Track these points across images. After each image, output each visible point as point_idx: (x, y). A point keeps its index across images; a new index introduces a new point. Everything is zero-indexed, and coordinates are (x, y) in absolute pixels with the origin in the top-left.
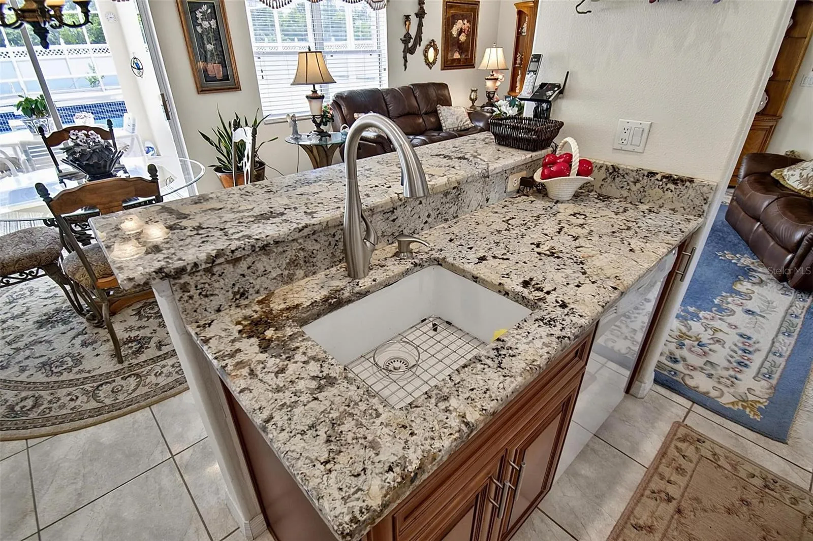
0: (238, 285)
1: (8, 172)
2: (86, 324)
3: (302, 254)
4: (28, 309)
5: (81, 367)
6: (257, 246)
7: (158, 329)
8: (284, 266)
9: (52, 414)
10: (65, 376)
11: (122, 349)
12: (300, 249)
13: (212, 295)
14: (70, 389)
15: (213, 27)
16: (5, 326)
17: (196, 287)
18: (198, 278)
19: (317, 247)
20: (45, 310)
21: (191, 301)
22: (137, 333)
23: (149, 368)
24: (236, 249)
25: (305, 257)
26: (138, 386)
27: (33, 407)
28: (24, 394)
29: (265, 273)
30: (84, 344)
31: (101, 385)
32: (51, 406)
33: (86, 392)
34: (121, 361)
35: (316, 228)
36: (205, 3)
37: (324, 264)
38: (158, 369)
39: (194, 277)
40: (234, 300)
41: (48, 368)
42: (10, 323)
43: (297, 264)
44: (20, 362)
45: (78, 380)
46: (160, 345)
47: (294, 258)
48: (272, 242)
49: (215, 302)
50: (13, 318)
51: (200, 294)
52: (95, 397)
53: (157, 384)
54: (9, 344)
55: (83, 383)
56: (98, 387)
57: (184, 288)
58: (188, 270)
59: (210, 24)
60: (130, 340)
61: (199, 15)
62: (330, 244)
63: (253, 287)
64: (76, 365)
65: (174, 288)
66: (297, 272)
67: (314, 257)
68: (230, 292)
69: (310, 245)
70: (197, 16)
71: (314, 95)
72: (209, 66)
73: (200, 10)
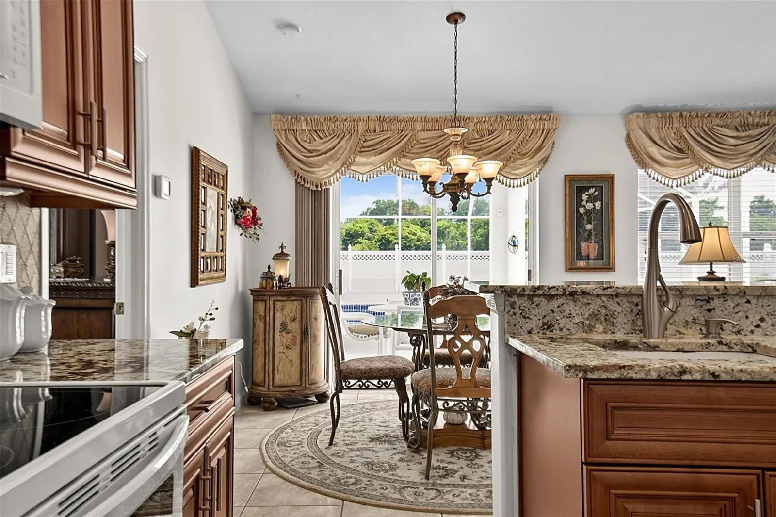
0: (547, 318)
2: (406, 448)
3: (604, 311)
4: (365, 429)
5: (395, 473)
6: (567, 290)
7: (465, 467)
8: (586, 316)
9: (366, 492)
10: (382, 474)
11: (431, 471)
12: (602, 306)
13: (528, 318)
14: (383, 483)
15: (597, 208)
16: (346, 434)
17: (520, 307)
18: (523, 301)
19: (619, 309)
20: (378, 433)
21: (514, 316)
22: (447, 465)
23: (449, 489)
24: (552, 287)
25: (606, 315)
26: (436, 497)
27: (354, 484)
28: (349, 475)
29: (570, 316)
30: (401, 460)
31: (407, 487)
32: (366, 487)
33: (395, 488)
34: (427, 478)
35: (619, 291)
36: (592, 187)
37: (623, 328)
38: (457, 492)
39: (520, 300)
40: (542, 328)
41: (370, 466)
42: (351, 433)
43: (598, 318)
44: (351, 457)
45: (391, 479)
46: (464, 478)
47: (597, 312)
48: (579, 291)
49: (528, 326)
50: (353, 431)
51: (521, 314)
52: (400, 493)
53: (452, 501)
54: (347, 445)
55: (393, 482)
56: (404, 488)
57: (513, 305)
58: (519, 292)
59: (594, 205)
60: (439, 468)
61: (585, 197)
62: (632, 311)
63: (559, 325)
64: (391, 470)
65: (507, 303)
66: (598, 326)
67: (615, 318)
68: (541, 321)
69: (612, 305)
70: (583, 198)
71: (711, 276)
72: (584, 245)
73: (587, 193)
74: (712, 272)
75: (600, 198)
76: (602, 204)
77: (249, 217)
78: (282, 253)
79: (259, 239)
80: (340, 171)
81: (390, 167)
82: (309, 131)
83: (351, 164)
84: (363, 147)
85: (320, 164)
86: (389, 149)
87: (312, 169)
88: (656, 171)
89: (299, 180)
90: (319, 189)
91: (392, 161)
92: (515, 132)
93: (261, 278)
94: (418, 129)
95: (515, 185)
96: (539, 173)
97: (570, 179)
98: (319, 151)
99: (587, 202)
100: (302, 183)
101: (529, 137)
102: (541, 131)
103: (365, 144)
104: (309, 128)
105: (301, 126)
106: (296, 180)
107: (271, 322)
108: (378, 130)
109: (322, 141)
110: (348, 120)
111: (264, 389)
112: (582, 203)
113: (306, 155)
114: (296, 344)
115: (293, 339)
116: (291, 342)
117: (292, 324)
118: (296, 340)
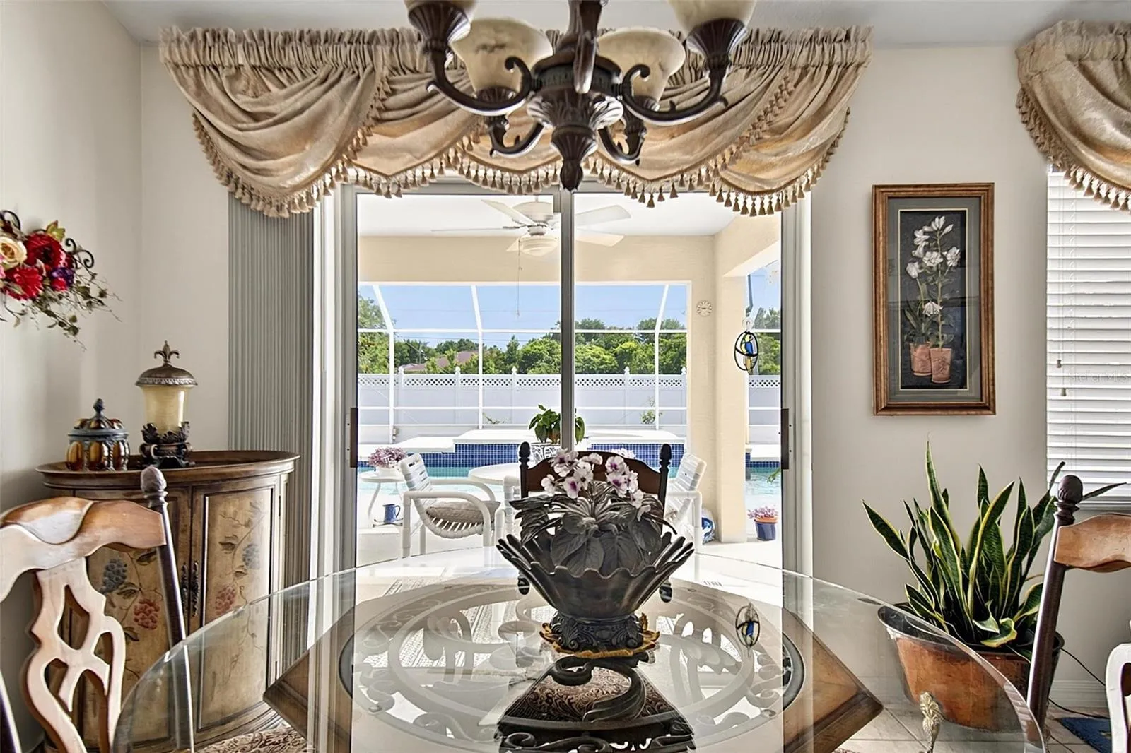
1: (477, 527)
15: (950, 264)
36: (940, 214)
59: (943, 256)
61: (920, 236)
70: (916, 241)
72: (918, 352)
73: (926, 229)
75: (958, 238)
76: (963, 255)
78: (168, 371)
80: (334, 170)
81: (456, 158)
82: (254, 67)
83: (357, 150)
84: (386, 109)
87: (262, 164)
88: (1094, 174)
89: (238, 195)
90: (287, 215)
91: (458, 144)
92: (761, 71)
93: (74, 436)
95: (758, 208)
96: (814, 180)
97: (886, 196)
98: (275, 114)
99: (927, 249)
100: (246, 200)
101: (795, 86)
102: (825, 68)
103: (392, 101)
104: (252, 62)
105: (234, 55)
106: (231, 195)
109: (284, 91)
112: (916, 253)
113: (245, 126)
114: (151, 624)
115: (143, 610)
116: (136, 620)
117: (142, 568)
118: (152, 615)
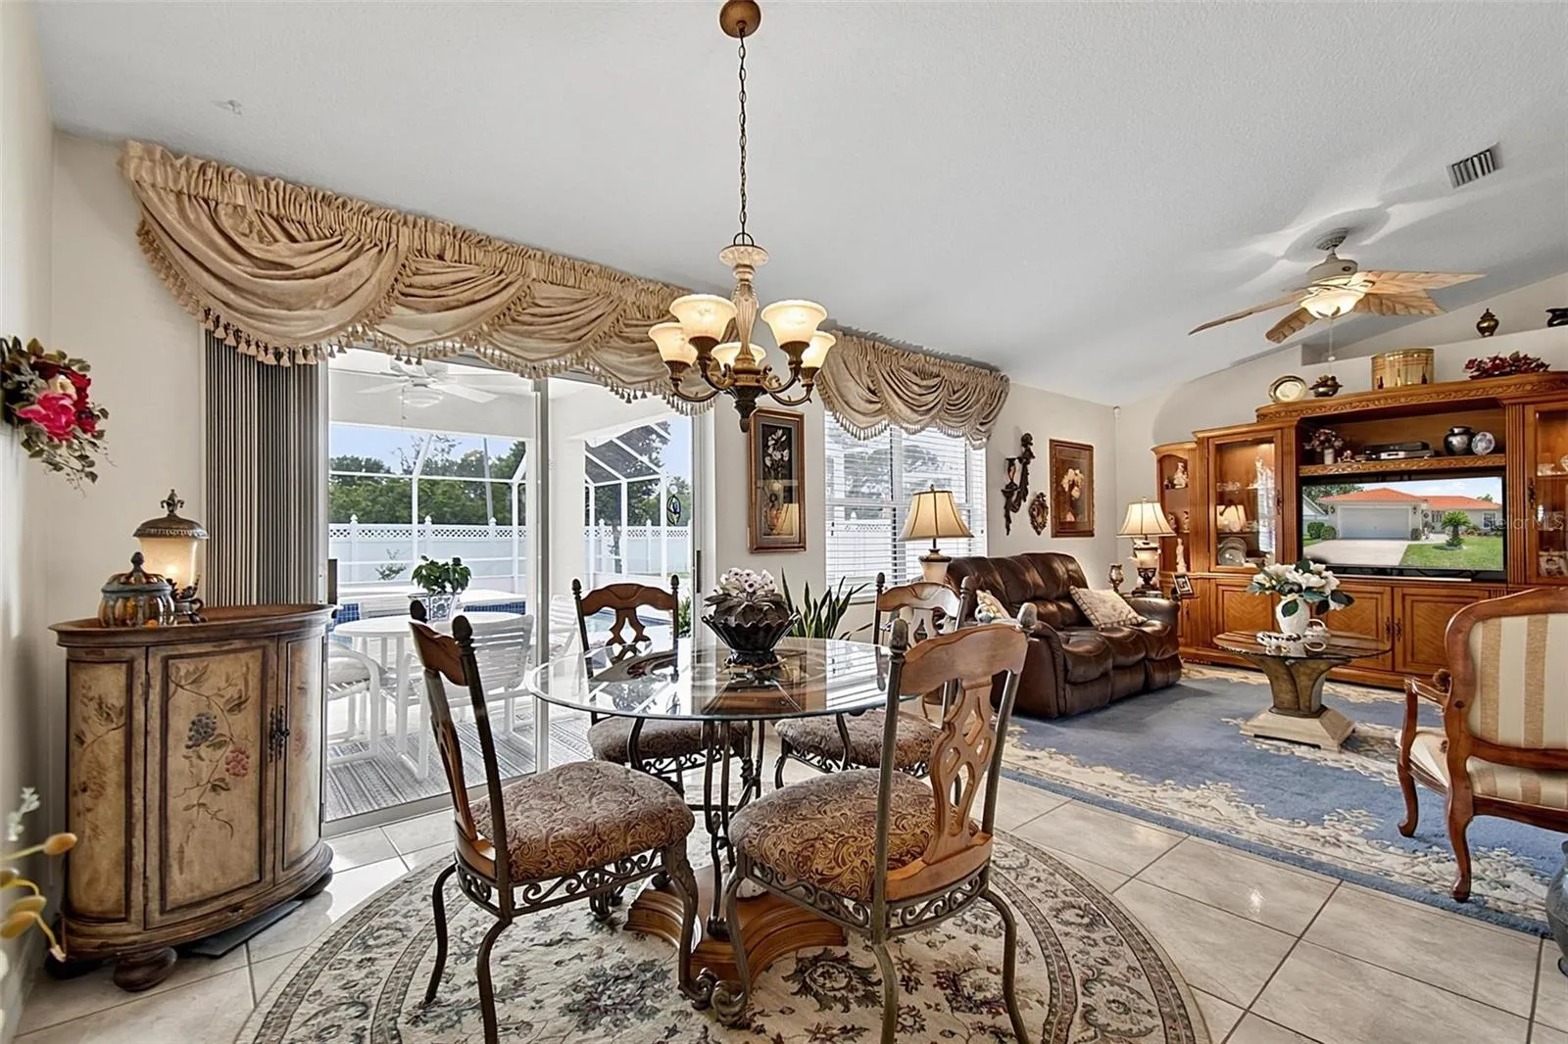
15: (785, 459)
36: (780, 428)
59: (781, 454)
61: (771, 443)
70: (769, 445)
71: (934, 556)
73: (773, 436)
74: (935, 551)
75: (788, 444)
76: (790, 454)
77: (67, 402)
78: (173, 520)
79: (93, 477)
80: (349, 330)
82: (259, 213)
83: (379, 318)
84: (410, 286)
85: (293, 301)
86: (474, 302)
89: (220, 333)
90: (285, 362)
91: (478, 329)
93: (104, 591)
94: (534, 276)
98: (291, 268)
99: (774, 449)
100: (231, 341)
103: (417, 280)
104: (258, 208)
105: (234, 195)
106: (209, 333)
107: (155, 724)
108: (448, 255)
109: (297, 246)
110: (375, 214)
111: (124, 927)
112: (769, 451)
113: (249, 270)
114: (243, 771)
115: (234, 759)
116: (228, 770)
117: (231, 718)
118: (243, 762)
